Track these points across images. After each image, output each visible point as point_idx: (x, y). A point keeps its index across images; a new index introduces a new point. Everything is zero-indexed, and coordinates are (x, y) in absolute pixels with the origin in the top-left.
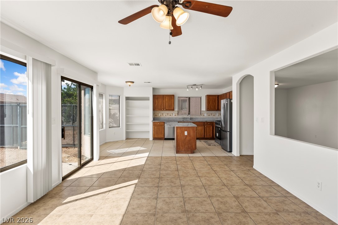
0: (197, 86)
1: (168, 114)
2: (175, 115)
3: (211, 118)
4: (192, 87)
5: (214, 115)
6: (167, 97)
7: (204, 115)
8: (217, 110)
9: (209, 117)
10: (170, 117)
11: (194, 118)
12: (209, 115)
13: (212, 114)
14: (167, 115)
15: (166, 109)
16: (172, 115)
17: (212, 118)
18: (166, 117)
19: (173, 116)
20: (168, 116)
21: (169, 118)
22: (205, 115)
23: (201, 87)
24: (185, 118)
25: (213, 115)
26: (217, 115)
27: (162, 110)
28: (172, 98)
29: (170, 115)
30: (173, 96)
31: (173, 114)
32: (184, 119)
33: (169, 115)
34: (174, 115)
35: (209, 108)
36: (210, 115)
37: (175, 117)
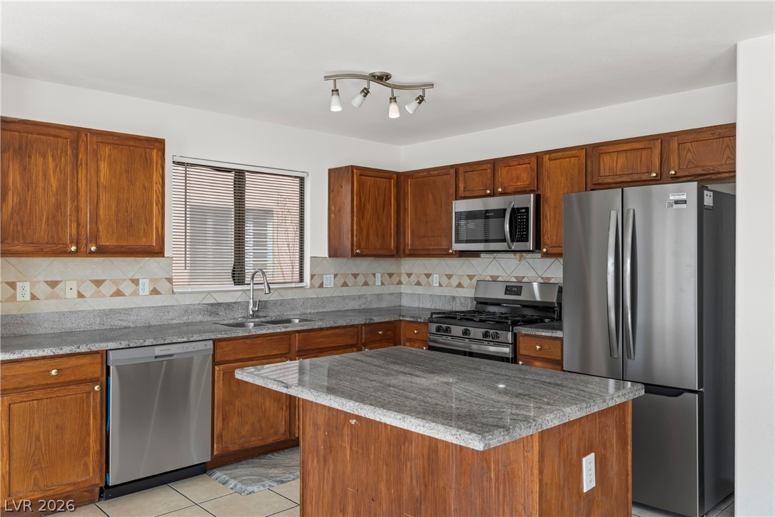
0: (394, 87)
1: (98, 283)
2: (155, 292)
3: (354, 298)
4: (366, 92)
5: (366, 284)
6: (106, 151)
7: (321, 286)
8: (392, 256)
9: (346, 292)
10: (118, 303)
11: (275, 303)
12: (345, 284)
13: (355, 276)
14: (89, 290)
15: (104, 242)
16: (127, 288)
17: (360, 297)
18: (85, 306)
19: (135, 293)
20: (98, 295)
21: (112, 312)
22: (329, 281)
23: (421, 99)
24: (220, 304)
25: (361, 279)
26: (378, 283)
27: (65, 253)
28: (147, 163)
29: (118, 293)
30: (159, 144)
31: (136, 282)
32: (212, 313)
33: (107, 289)
34: (145, 287)
35: (363, 245)
36: (350, 280)
37: (157, 301)
